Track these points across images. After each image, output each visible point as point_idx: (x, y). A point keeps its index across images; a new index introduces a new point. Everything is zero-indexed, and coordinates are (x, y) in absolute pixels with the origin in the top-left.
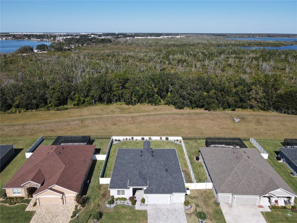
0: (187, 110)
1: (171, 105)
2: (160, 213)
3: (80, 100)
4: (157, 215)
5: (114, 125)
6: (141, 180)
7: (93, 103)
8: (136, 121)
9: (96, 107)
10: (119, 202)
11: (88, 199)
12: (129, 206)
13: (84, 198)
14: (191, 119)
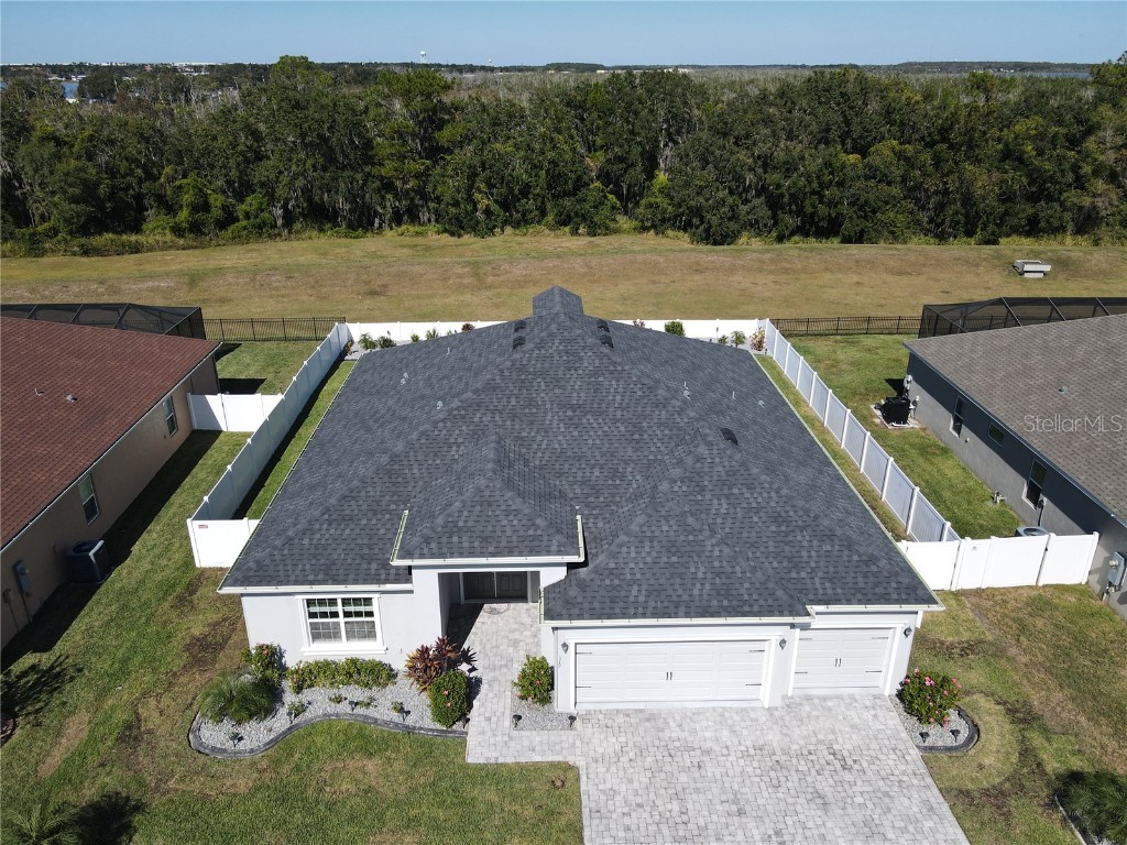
0: (752, 247)
1: (670, 233)
2: (697, 790)
3: (206, 207)
4: (675, 807)
5: (373, 293)
6: (517, 503)
7: (276, 226)
8: (490, 279)
9: (295, 244)
10: (319, 701)
11: (52, 680)
12: (409, 730)
13: (24, 674)
14: (786, 271)
